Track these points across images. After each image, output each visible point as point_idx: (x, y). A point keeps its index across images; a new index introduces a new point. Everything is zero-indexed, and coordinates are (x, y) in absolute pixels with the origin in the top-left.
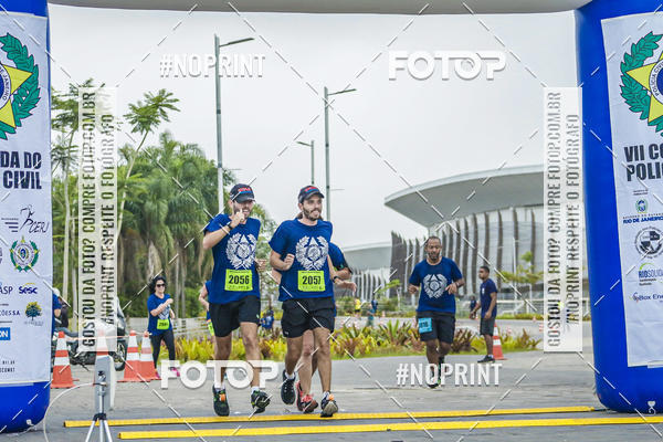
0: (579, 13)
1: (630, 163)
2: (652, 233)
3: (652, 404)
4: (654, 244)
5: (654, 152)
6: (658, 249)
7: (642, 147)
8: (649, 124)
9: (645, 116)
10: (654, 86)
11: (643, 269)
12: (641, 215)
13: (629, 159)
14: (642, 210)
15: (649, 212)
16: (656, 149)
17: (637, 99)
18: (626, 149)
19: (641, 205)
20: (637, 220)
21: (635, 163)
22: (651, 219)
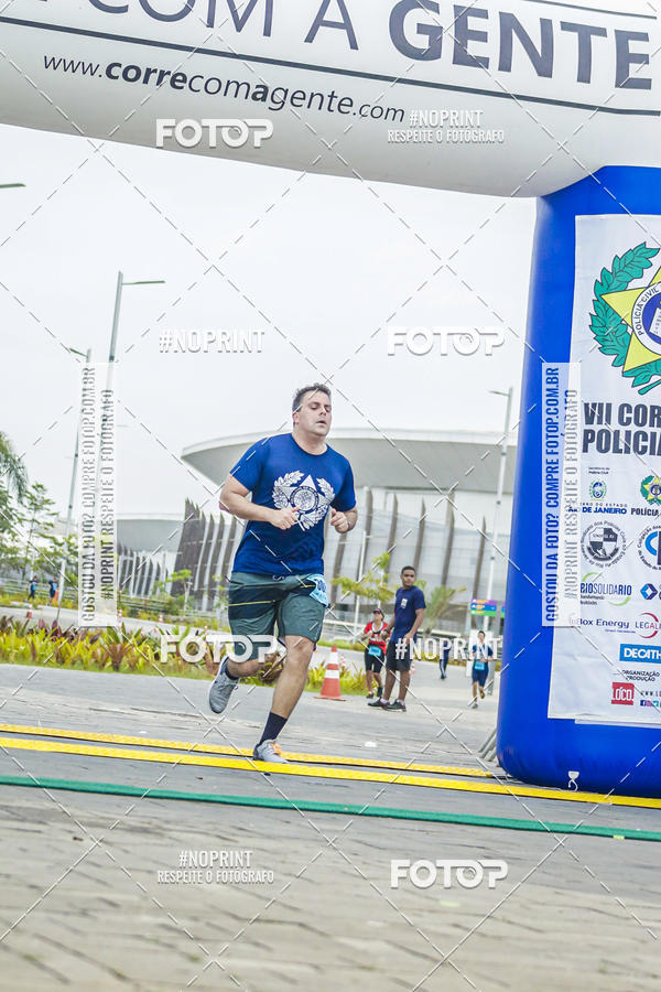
0: (542, 202)
1: (589, 427)
2: (608, 531)
3: (573, 775)
4: (609, 547)
5: (626, 415)
6: (613, 555)
7: (609, 406)
8: (624, 374)
9: (620, 362)
10: (638, 320)
11: (588, 581)
12: (594, 503)
13: (589, 420)
14: (599, 495)
15: (606, 501)
16: (629, 411)
17: (611, 336)
18: (586, 405)
19: (597, 489)
20: (589, 510)
21: (596, 427)
22: (609, 511)
